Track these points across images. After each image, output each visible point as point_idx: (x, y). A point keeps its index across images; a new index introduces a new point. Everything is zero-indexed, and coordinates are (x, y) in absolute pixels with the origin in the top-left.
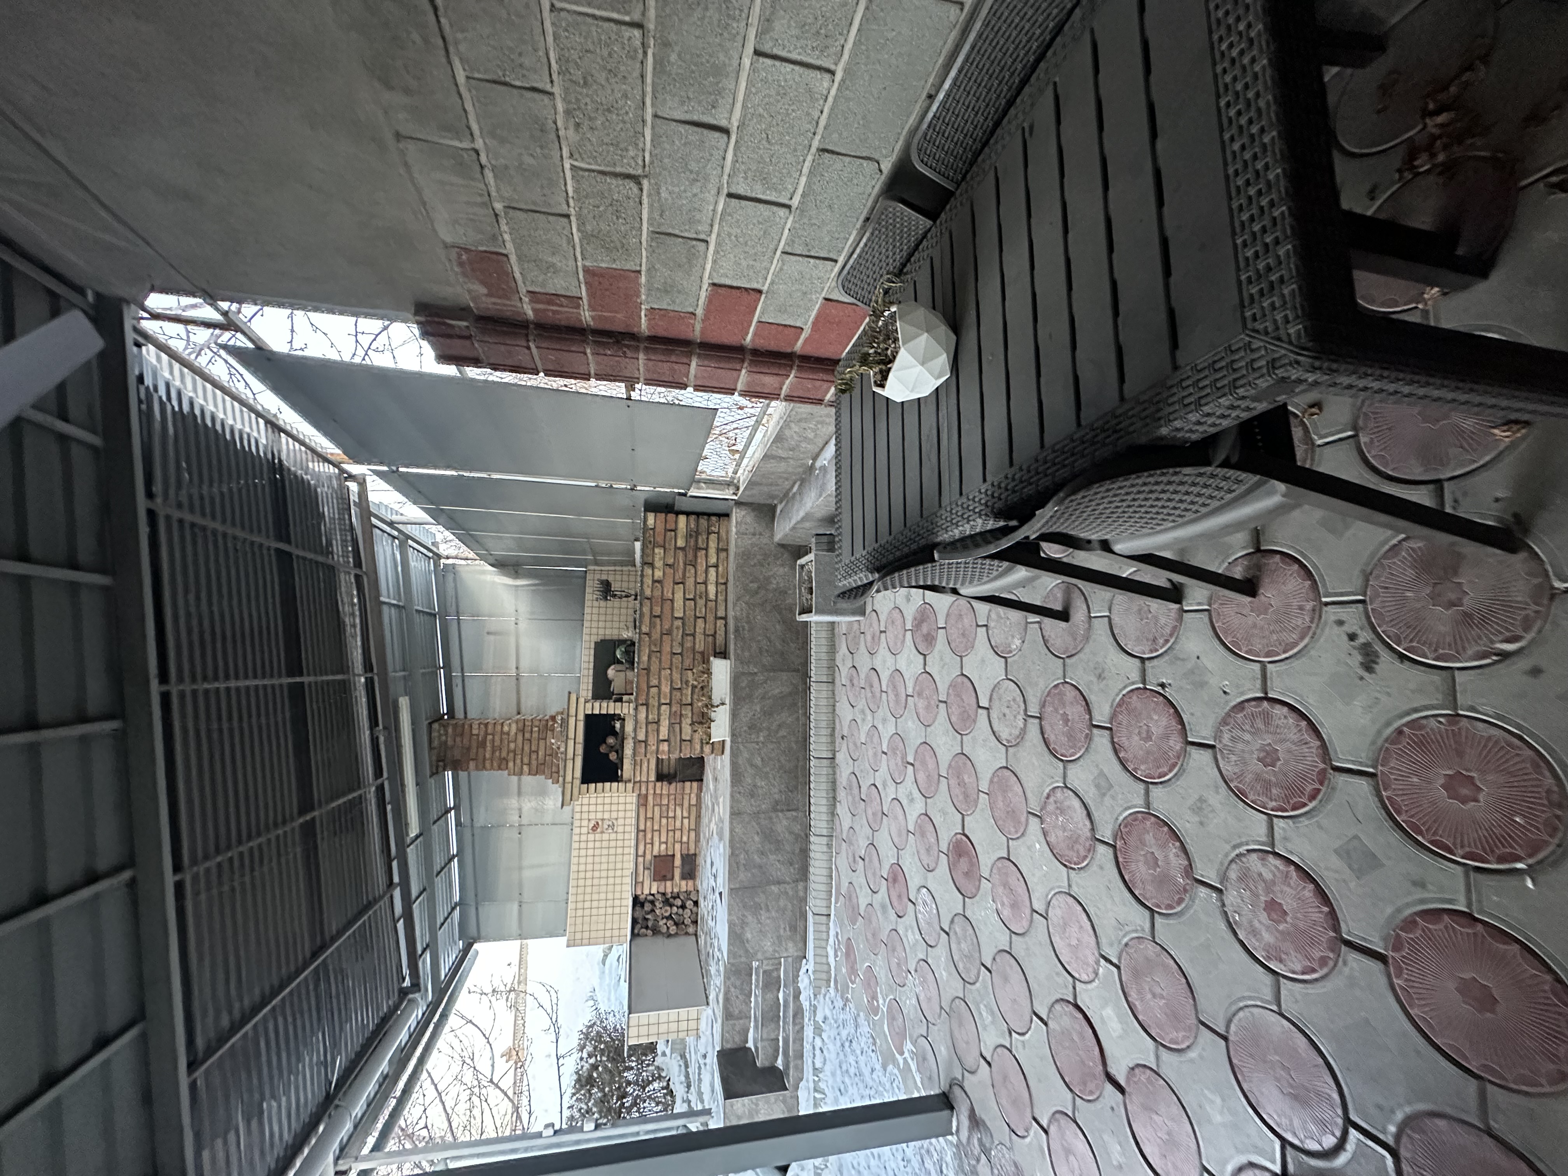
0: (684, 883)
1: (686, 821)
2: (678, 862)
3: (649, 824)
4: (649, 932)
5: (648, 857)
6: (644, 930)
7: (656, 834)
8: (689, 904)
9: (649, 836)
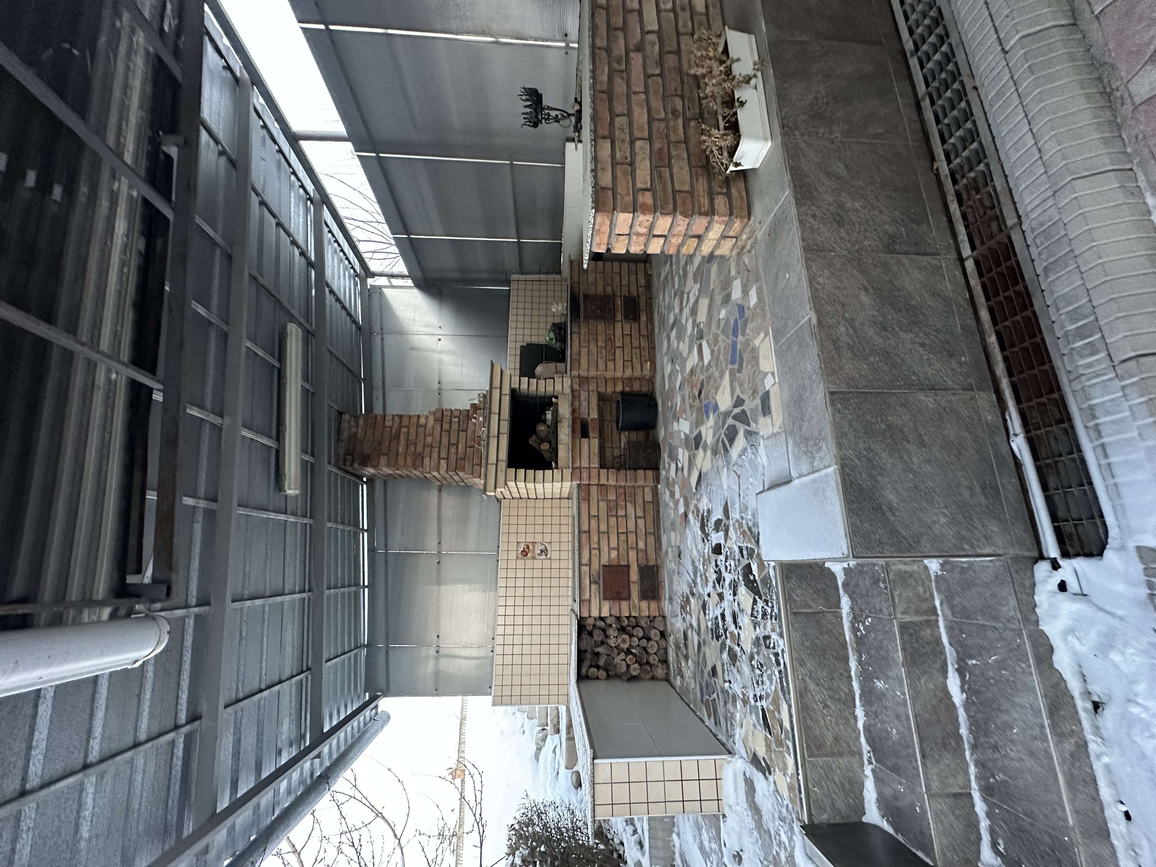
0: (644, 604)
1: (641, 522)
2: (634, 575)
3: (594, 523)
4: (602, 673)
5: (595, 566)
6: (593, 670)
7: (604, 537)
8: (654, 634)
9: (595, 539)
